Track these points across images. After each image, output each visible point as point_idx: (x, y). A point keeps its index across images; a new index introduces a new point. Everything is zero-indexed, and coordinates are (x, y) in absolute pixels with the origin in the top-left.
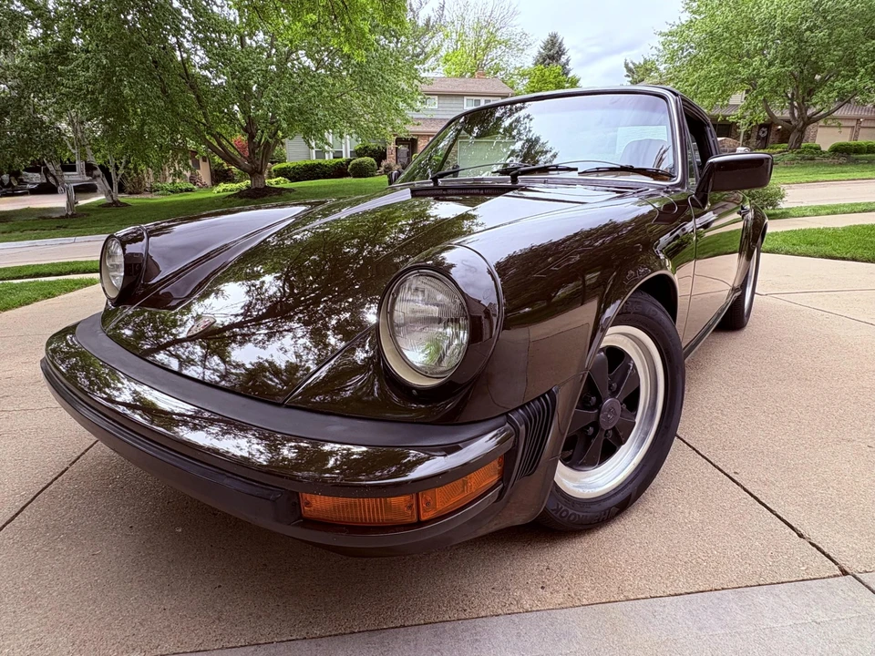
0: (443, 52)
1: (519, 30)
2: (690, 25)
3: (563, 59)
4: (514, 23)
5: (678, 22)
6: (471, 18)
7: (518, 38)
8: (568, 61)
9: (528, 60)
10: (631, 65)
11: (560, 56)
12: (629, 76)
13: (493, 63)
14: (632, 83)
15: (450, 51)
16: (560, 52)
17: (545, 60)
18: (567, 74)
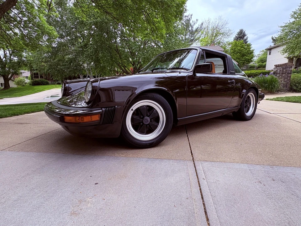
0: (201, 39)
1: (228, 29)
2: (293, 23)
3: (245, 38)
4: (226, 27)
5: (289, 22)
6: (210, 27)
7: (227, 32)
8: (247, 38)
9: (231, 39)
10: (274, 38)
11: (244, 37)
12: (273, 42)
13: (218, 41)
14: (274, 44)
15: (203, 37)
16: (244, 35)
17: (238, 38)
18: (246, 43)
